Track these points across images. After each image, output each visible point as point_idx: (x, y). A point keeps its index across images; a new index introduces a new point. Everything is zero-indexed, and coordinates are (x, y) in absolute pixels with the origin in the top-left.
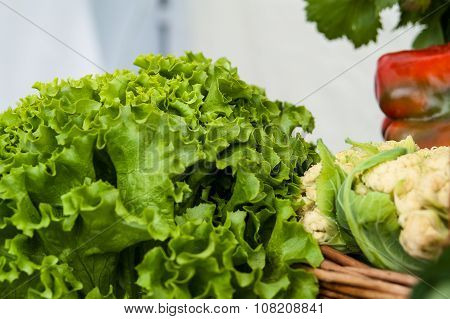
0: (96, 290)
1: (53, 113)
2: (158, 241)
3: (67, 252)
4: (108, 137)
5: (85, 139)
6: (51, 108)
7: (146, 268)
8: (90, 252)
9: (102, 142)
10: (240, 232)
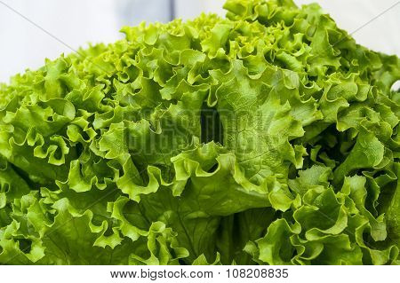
0: (202, 257)
1: (154, 64)
2: (279, 212)
3: (169, 213)
4: (219, 94)
5: (194, 95)
6: (151, 58)
7: (268, 241)
8: (194, 215)
9: (213, 99)
10: (362, 201)
